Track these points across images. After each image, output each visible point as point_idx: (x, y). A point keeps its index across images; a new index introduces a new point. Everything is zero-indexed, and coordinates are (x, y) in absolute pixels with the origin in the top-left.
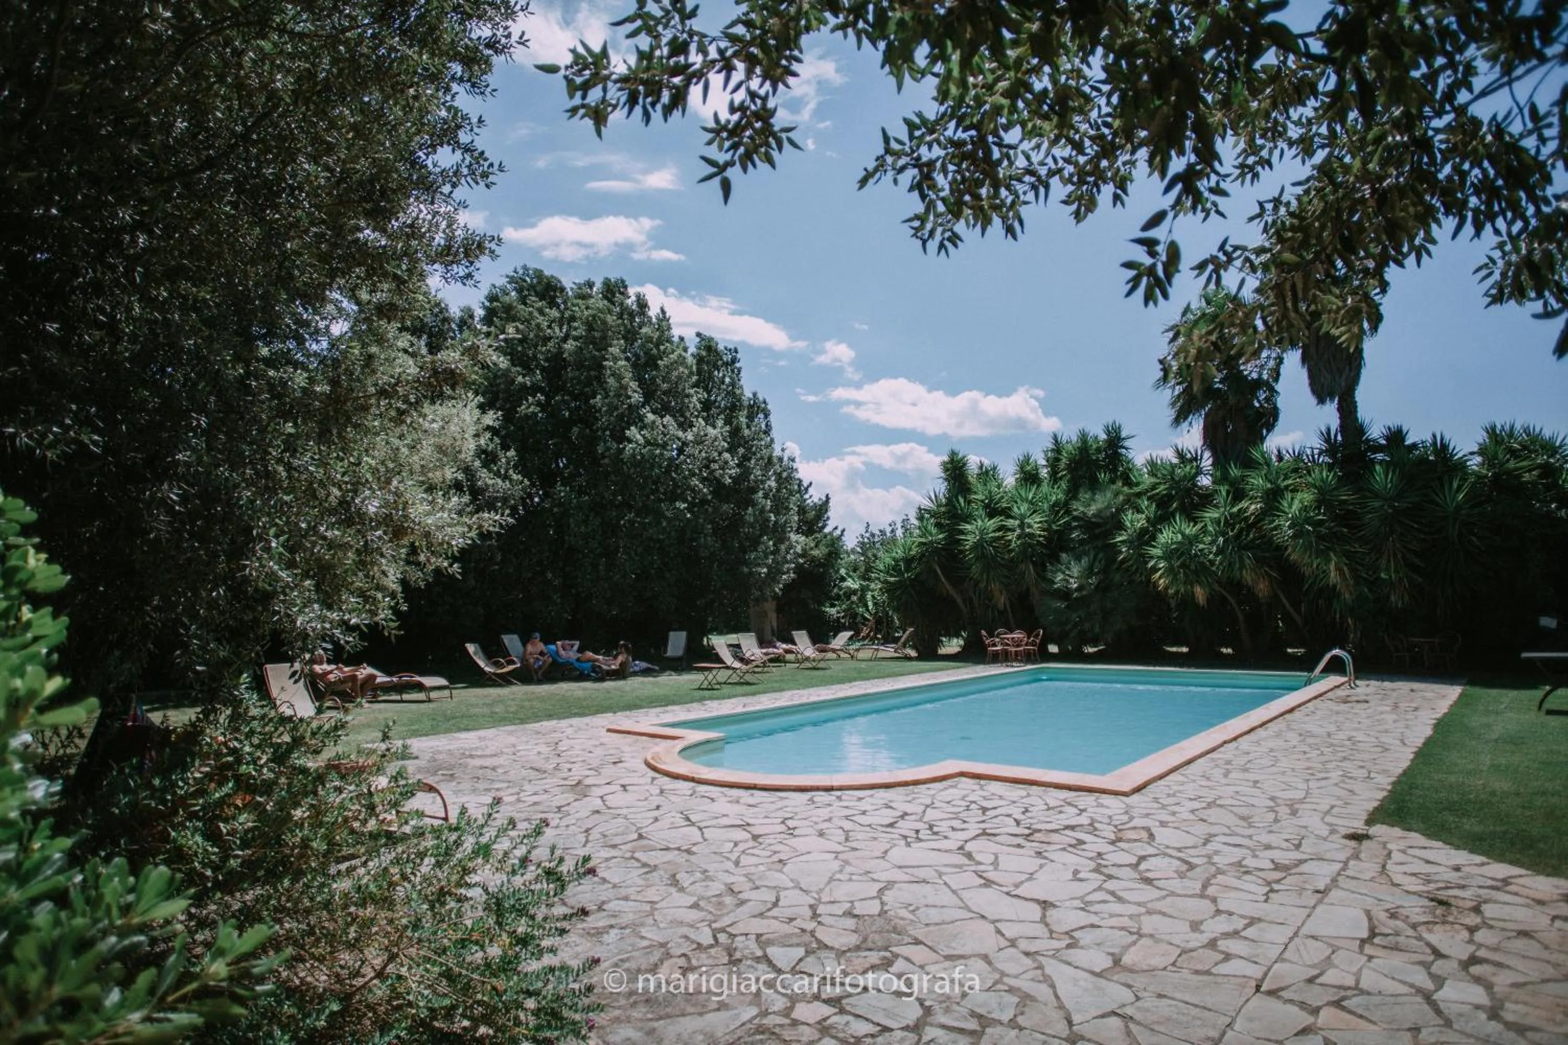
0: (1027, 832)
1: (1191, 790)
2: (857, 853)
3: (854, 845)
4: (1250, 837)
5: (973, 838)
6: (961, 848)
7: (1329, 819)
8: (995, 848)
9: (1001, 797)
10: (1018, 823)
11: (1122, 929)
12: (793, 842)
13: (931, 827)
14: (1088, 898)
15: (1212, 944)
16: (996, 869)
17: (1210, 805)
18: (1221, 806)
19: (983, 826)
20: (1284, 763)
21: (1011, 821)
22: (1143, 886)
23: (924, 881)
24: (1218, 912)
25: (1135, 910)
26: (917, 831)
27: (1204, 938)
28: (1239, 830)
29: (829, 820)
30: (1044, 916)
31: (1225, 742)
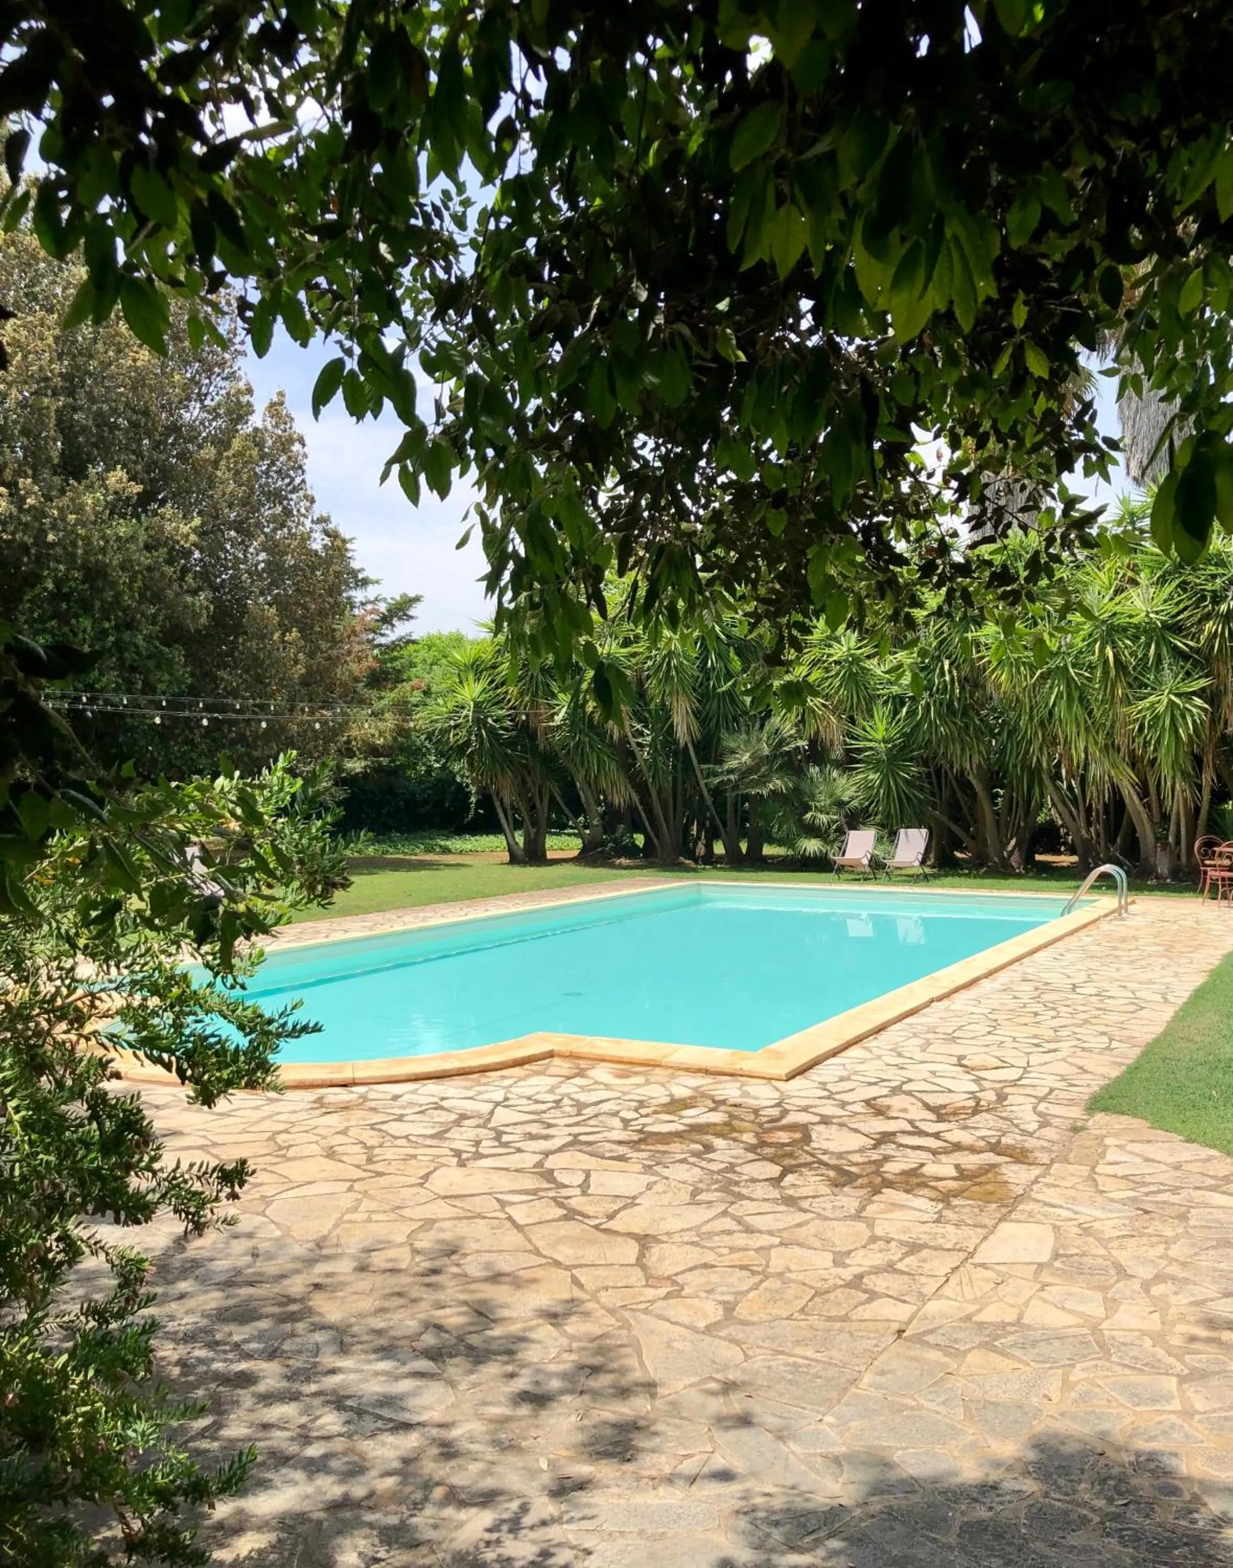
0: (636, 1137)
1: (872, 1070)
2: (383, 1181)
3: (379, 1167)
4: (937, 1136)
5: (561, 1149)
6: (539, 1164)
7: (1042, 1107)
8: (589, 1162)
9: (607, 1087)
10: (626, 1122)
11: (743, 1268)
12: (282, 1169)
13: (499, 1135)
14: (704, 1229)
15: (856, 1282)
16: (584, 1193)
17: (896, 1091)
18: (909, 1093)
19: (576, 1130)
20: (1006, 1031)
21: (616, 1122)
22: (782, 1208)
23: (480, 1216)
24: (874, 1239)
25: (765, 1240)
26: (477, 1143)
27: (847, 1274)
28: (923, 1126)
29: (344, 1132)
30: (641, 1256)
31: (932, 1001)
